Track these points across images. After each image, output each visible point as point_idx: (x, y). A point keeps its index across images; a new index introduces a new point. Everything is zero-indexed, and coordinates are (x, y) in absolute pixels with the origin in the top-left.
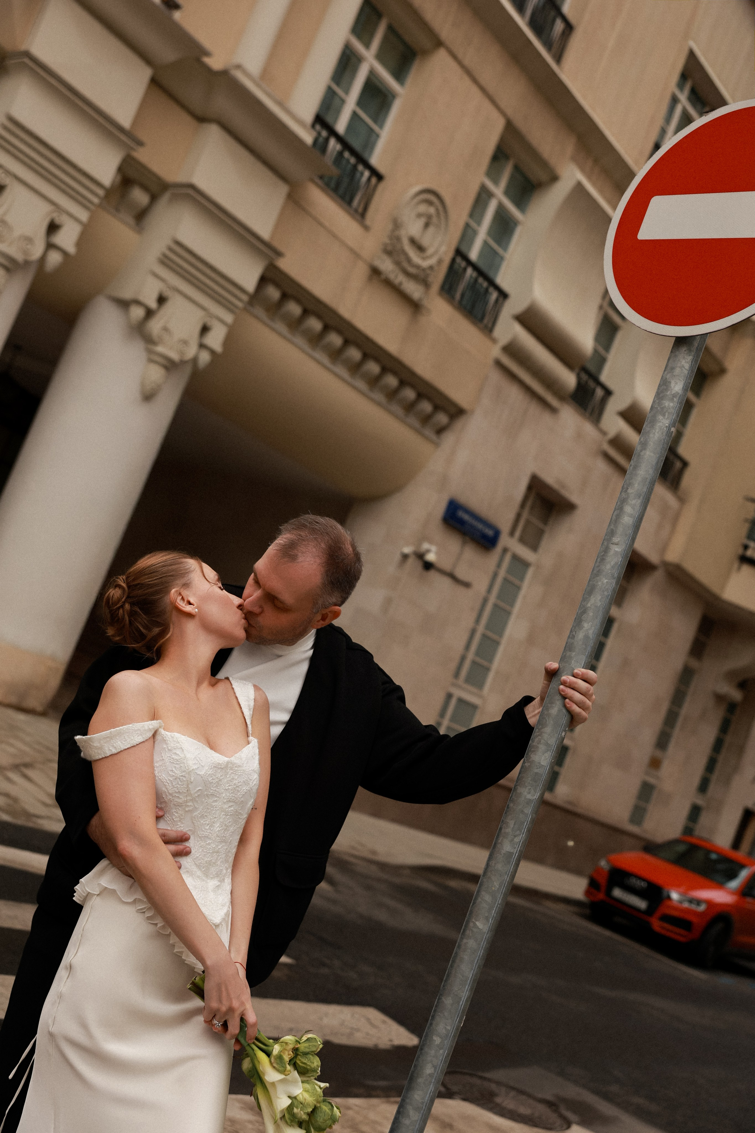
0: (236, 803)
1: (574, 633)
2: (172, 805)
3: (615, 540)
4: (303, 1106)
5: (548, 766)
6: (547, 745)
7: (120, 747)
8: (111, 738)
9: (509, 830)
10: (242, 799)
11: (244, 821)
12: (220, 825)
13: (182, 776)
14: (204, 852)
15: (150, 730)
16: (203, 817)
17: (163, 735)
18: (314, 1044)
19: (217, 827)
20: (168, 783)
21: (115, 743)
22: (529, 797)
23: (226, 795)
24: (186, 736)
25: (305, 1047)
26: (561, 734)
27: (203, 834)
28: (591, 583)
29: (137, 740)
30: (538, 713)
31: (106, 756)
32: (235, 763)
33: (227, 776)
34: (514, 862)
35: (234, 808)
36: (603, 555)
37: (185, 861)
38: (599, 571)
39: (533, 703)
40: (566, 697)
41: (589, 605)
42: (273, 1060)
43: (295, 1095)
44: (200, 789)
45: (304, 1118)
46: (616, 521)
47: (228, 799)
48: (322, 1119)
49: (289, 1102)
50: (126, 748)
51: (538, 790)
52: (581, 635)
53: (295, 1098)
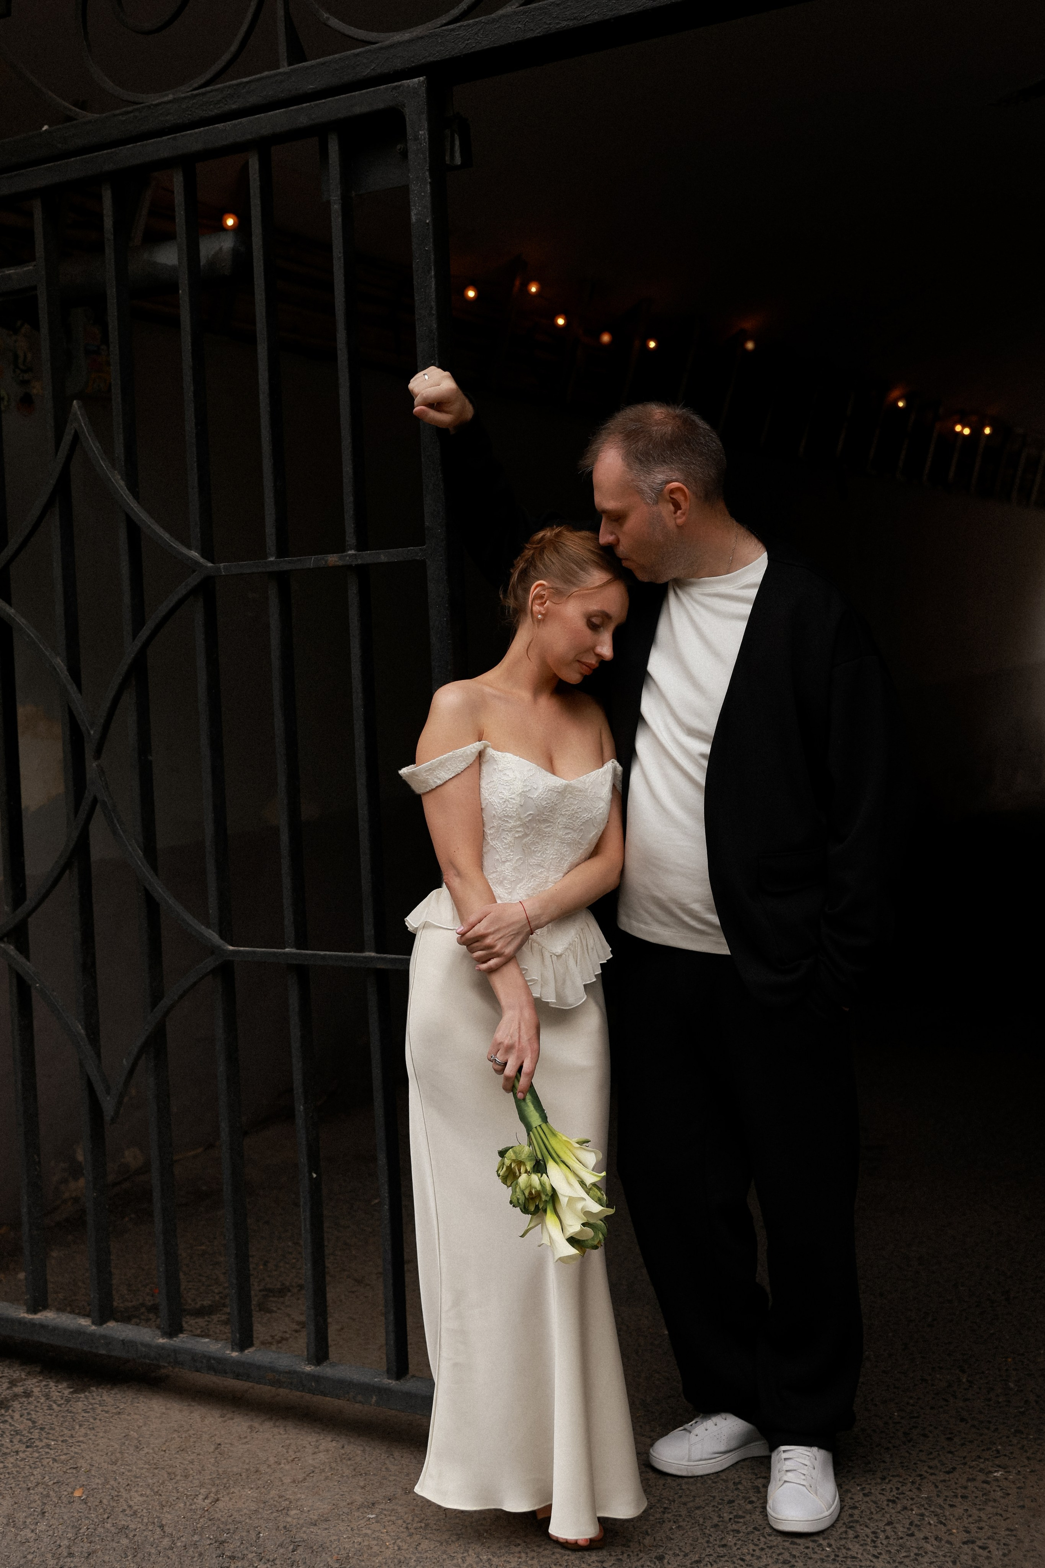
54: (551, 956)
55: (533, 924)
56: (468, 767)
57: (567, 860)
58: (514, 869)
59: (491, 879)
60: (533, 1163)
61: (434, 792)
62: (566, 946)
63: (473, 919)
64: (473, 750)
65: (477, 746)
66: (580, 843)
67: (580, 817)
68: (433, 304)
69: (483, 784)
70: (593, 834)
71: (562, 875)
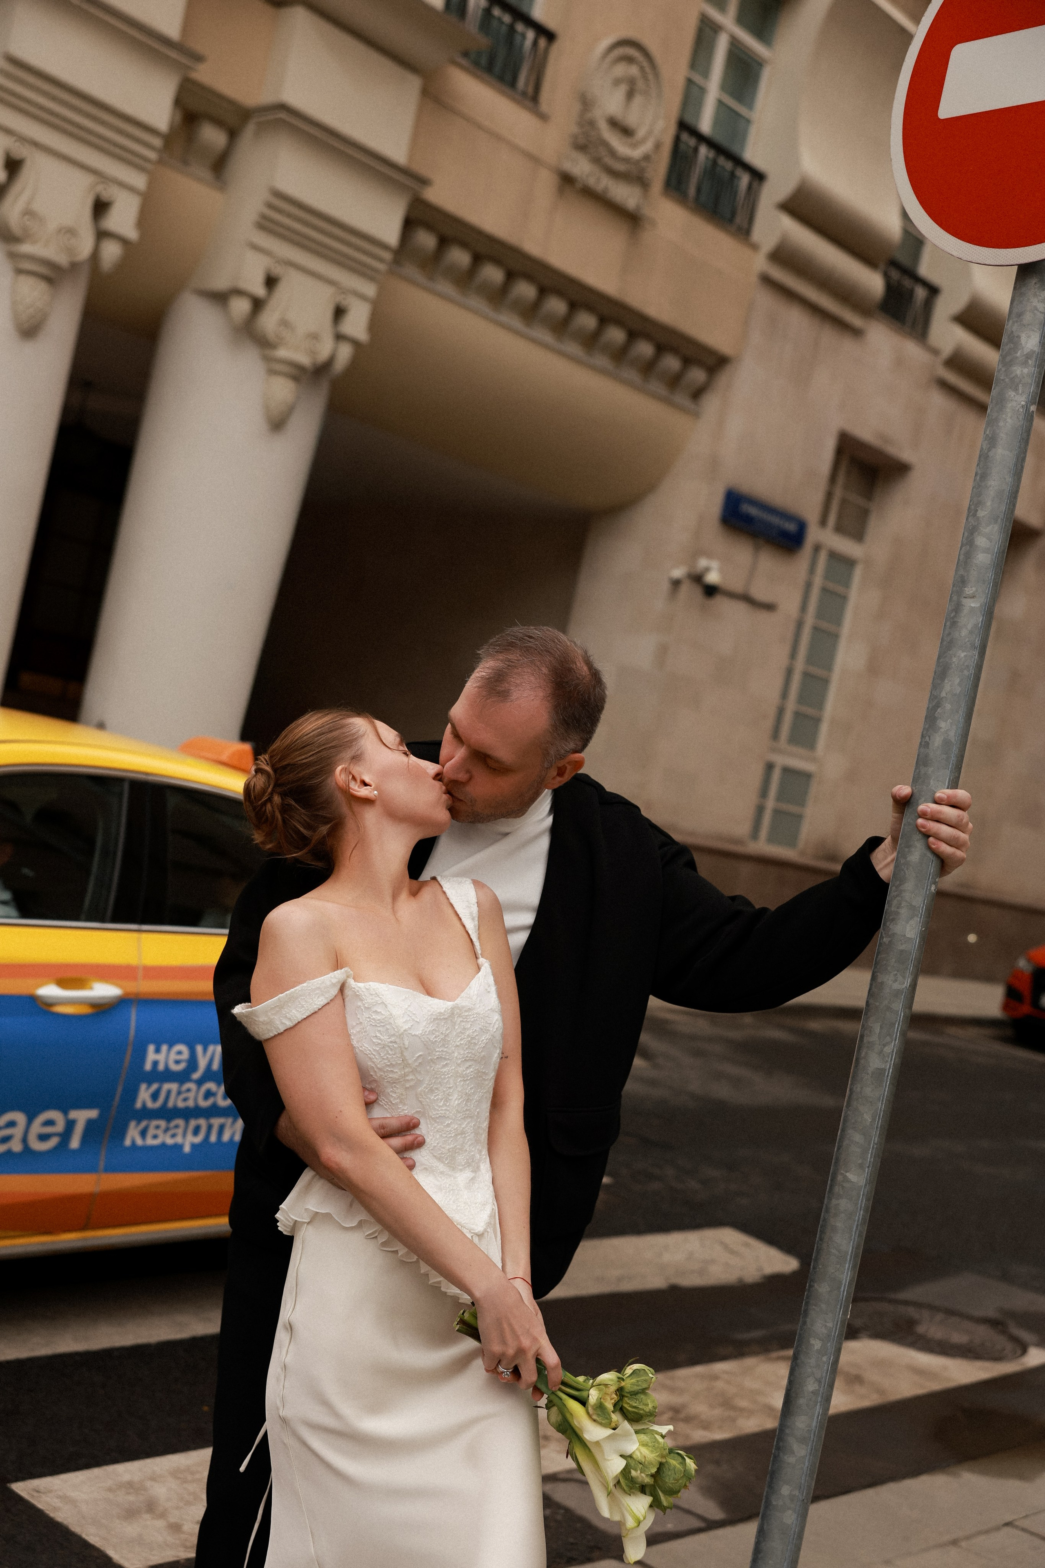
0: (476, 1060)
1: (927, 738)
2: (385, 1084)
3: (969, 590)
4: (643, 1466)
5: (917, 938)
6: (912, 908)
7: (296, 1017)
8: (280, 1007)
9: (874, 1038)
10: (483, 1054)
11: (493, 1081)
12: (458, 1096)
13: (391, 1042)
14: (444, 1138)
15: (334, 985)
16: (432, 1091)
17: (354, 988)
18: (642, 1378)
19: (455, 1100)
20: (374, 1055)
21: (288, 1013)
22: (896, 986)
23: (459, 1053)
24: (387, 984)
25: (633, 1384)
26: (930, 889)
27: (438, 1114)
28: (941, 660)
29: (319, 1003)
30: (892, 861)
31: (279, 1032)
32: (463, 1007)
33: (455, 1028)
34: (888, 1082)
35: (473, 1068)
36: (955, 616)
37: (419, 1156)
38: (951, 642)
39: (883, 846)
40: (928, 834)
41: (943, 694)
42: (590, 1409)
43: (629, 1453)
44: (420, 1055)
45: (647, 1482)
46: (966, 563)
47: (463, 1058)
48: (672, 1479)
49: (622, 1463)
50: (305, 1017)
51: (909, 975)
52: (937, 741)
53: (631, 1456)
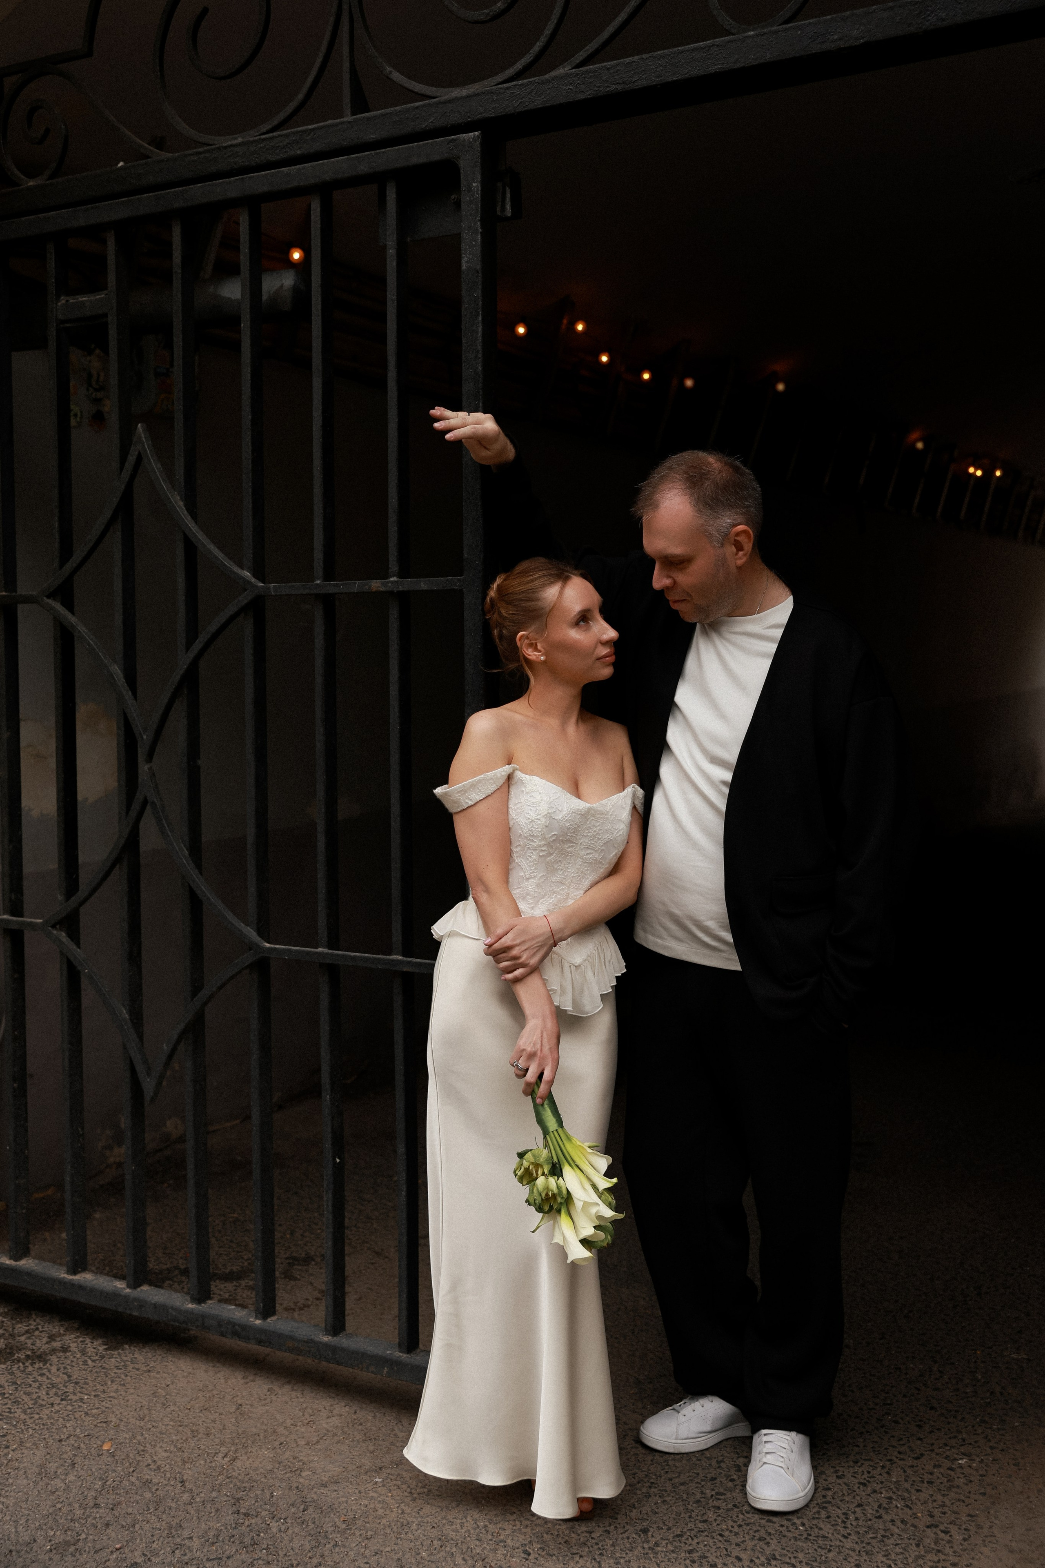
54: (570, 966)
55: (556, 937)
56: (498, 789)
57: (588, 878)
58: (537, 885)
59: (515, 894)
60: (550, 1166)
61: (465, 812)
62: (585, 958)
63: (500, 931)
64: (503, 774)
65: (506, 769)
66: (600, 863)
67: (602, 838)
68: (479, 348)
69: (511, 805)
70: (613, 855)
71: (583, 892)
